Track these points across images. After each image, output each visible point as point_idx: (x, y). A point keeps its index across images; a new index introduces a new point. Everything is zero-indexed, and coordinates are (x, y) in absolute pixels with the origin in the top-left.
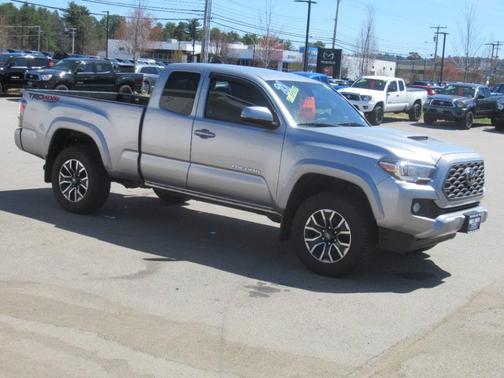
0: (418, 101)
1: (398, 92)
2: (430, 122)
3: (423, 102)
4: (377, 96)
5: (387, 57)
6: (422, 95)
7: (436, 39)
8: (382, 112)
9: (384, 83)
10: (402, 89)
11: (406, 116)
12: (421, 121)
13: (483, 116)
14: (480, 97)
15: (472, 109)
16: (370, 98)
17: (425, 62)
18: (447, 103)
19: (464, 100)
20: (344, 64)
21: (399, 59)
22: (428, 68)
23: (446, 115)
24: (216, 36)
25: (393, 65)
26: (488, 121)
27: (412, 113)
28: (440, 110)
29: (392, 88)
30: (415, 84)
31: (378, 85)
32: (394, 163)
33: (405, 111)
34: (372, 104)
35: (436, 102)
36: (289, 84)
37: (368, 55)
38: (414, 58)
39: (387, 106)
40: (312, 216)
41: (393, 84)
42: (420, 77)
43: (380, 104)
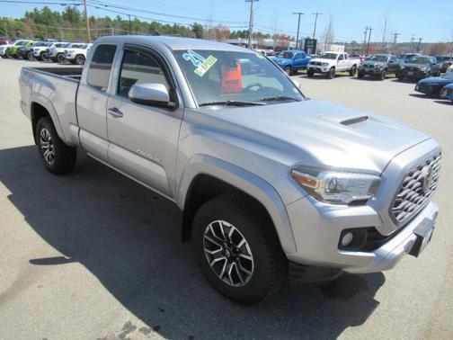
0: (355, 65)
1: (344, 60)
2: (361, 77)
3: (358, 66)
4: (332, 63)
5: (341, 44)
6: (357, 62)
7: (365, 33)
8: (334, 72)
9: (336, 55)
10: (346, 58)
11: (348, 73)
12: (356, 76)
13: (391, 72)
14: (391, 62)
15: (386, 69)
16: (328, 64)
17: (359, 45)
18: (372, 66)
19: (381, 64)
20: (318, 47)
21: (346, 44)
22: (360, 48)
23: (371, 73)
24: (259, 36)
25: (343, 47)
26: (394, 75)
27: (351, 72)
28: (367, 70)
29: (341, 58)
30: (354, 56)
31: (333, 57)
32: (316, 175)
33: (347, 71)
34: (329, 67)
35: (365, 66)
36: (205, 54)
37: (330, 42)
38: (354, 43)
39: (337, 68)
40: (210, 225)
41: (342, 55)
42: (356, 53)
43: (334, 67)
